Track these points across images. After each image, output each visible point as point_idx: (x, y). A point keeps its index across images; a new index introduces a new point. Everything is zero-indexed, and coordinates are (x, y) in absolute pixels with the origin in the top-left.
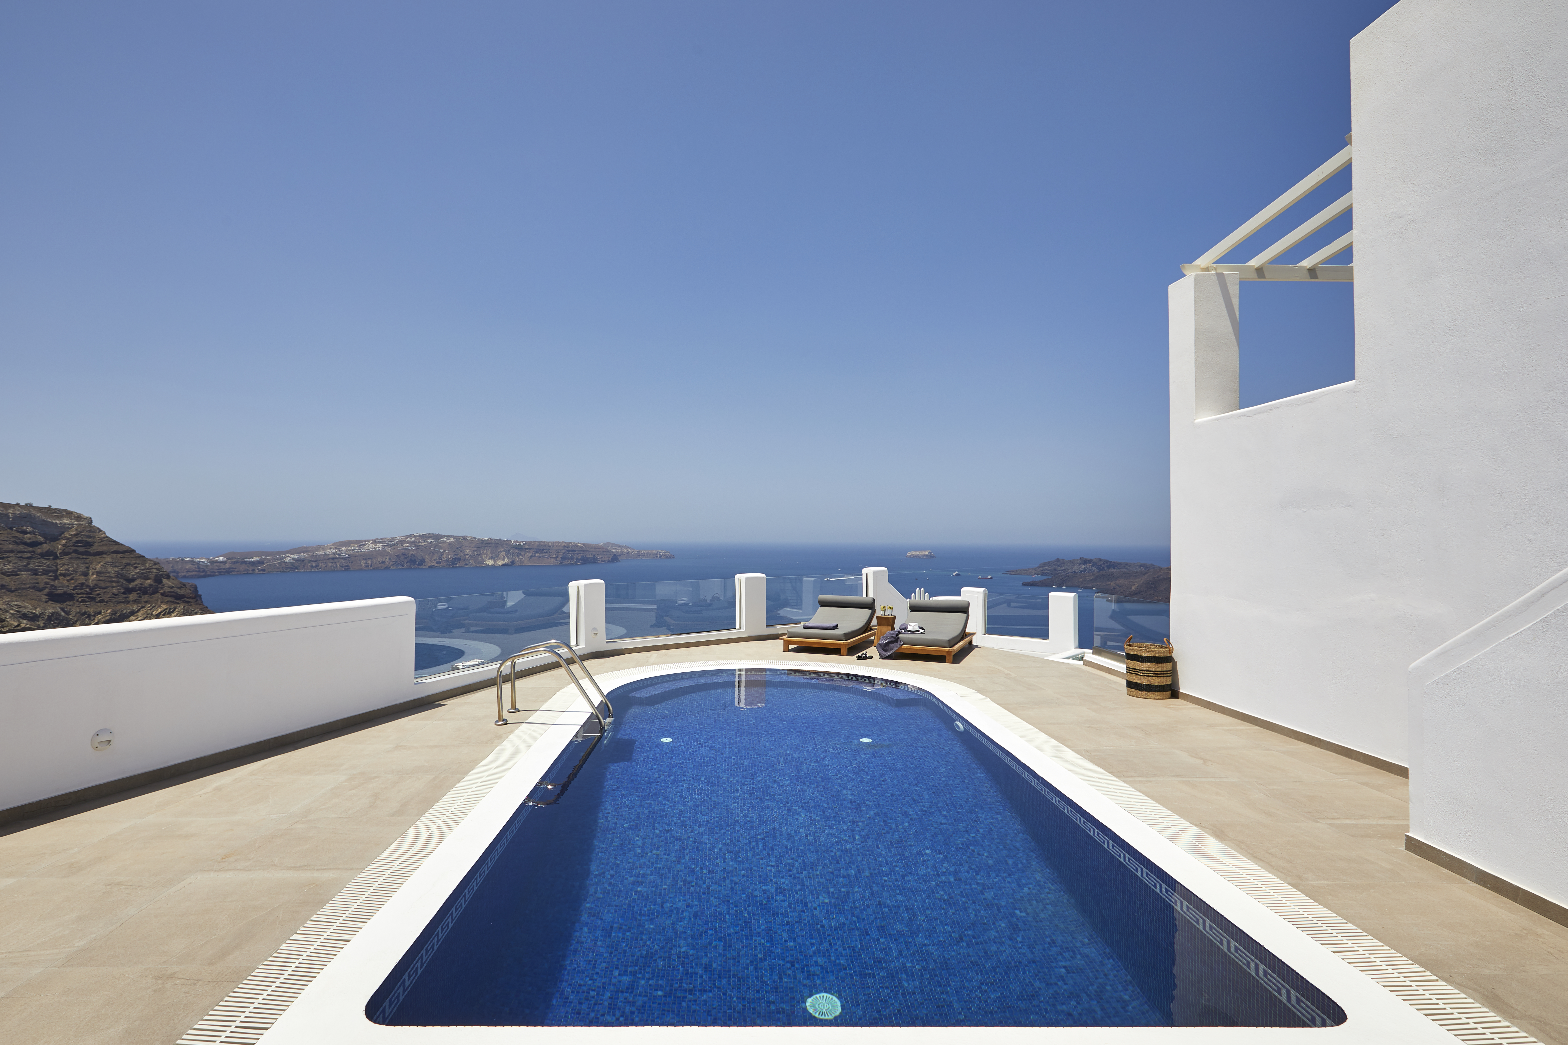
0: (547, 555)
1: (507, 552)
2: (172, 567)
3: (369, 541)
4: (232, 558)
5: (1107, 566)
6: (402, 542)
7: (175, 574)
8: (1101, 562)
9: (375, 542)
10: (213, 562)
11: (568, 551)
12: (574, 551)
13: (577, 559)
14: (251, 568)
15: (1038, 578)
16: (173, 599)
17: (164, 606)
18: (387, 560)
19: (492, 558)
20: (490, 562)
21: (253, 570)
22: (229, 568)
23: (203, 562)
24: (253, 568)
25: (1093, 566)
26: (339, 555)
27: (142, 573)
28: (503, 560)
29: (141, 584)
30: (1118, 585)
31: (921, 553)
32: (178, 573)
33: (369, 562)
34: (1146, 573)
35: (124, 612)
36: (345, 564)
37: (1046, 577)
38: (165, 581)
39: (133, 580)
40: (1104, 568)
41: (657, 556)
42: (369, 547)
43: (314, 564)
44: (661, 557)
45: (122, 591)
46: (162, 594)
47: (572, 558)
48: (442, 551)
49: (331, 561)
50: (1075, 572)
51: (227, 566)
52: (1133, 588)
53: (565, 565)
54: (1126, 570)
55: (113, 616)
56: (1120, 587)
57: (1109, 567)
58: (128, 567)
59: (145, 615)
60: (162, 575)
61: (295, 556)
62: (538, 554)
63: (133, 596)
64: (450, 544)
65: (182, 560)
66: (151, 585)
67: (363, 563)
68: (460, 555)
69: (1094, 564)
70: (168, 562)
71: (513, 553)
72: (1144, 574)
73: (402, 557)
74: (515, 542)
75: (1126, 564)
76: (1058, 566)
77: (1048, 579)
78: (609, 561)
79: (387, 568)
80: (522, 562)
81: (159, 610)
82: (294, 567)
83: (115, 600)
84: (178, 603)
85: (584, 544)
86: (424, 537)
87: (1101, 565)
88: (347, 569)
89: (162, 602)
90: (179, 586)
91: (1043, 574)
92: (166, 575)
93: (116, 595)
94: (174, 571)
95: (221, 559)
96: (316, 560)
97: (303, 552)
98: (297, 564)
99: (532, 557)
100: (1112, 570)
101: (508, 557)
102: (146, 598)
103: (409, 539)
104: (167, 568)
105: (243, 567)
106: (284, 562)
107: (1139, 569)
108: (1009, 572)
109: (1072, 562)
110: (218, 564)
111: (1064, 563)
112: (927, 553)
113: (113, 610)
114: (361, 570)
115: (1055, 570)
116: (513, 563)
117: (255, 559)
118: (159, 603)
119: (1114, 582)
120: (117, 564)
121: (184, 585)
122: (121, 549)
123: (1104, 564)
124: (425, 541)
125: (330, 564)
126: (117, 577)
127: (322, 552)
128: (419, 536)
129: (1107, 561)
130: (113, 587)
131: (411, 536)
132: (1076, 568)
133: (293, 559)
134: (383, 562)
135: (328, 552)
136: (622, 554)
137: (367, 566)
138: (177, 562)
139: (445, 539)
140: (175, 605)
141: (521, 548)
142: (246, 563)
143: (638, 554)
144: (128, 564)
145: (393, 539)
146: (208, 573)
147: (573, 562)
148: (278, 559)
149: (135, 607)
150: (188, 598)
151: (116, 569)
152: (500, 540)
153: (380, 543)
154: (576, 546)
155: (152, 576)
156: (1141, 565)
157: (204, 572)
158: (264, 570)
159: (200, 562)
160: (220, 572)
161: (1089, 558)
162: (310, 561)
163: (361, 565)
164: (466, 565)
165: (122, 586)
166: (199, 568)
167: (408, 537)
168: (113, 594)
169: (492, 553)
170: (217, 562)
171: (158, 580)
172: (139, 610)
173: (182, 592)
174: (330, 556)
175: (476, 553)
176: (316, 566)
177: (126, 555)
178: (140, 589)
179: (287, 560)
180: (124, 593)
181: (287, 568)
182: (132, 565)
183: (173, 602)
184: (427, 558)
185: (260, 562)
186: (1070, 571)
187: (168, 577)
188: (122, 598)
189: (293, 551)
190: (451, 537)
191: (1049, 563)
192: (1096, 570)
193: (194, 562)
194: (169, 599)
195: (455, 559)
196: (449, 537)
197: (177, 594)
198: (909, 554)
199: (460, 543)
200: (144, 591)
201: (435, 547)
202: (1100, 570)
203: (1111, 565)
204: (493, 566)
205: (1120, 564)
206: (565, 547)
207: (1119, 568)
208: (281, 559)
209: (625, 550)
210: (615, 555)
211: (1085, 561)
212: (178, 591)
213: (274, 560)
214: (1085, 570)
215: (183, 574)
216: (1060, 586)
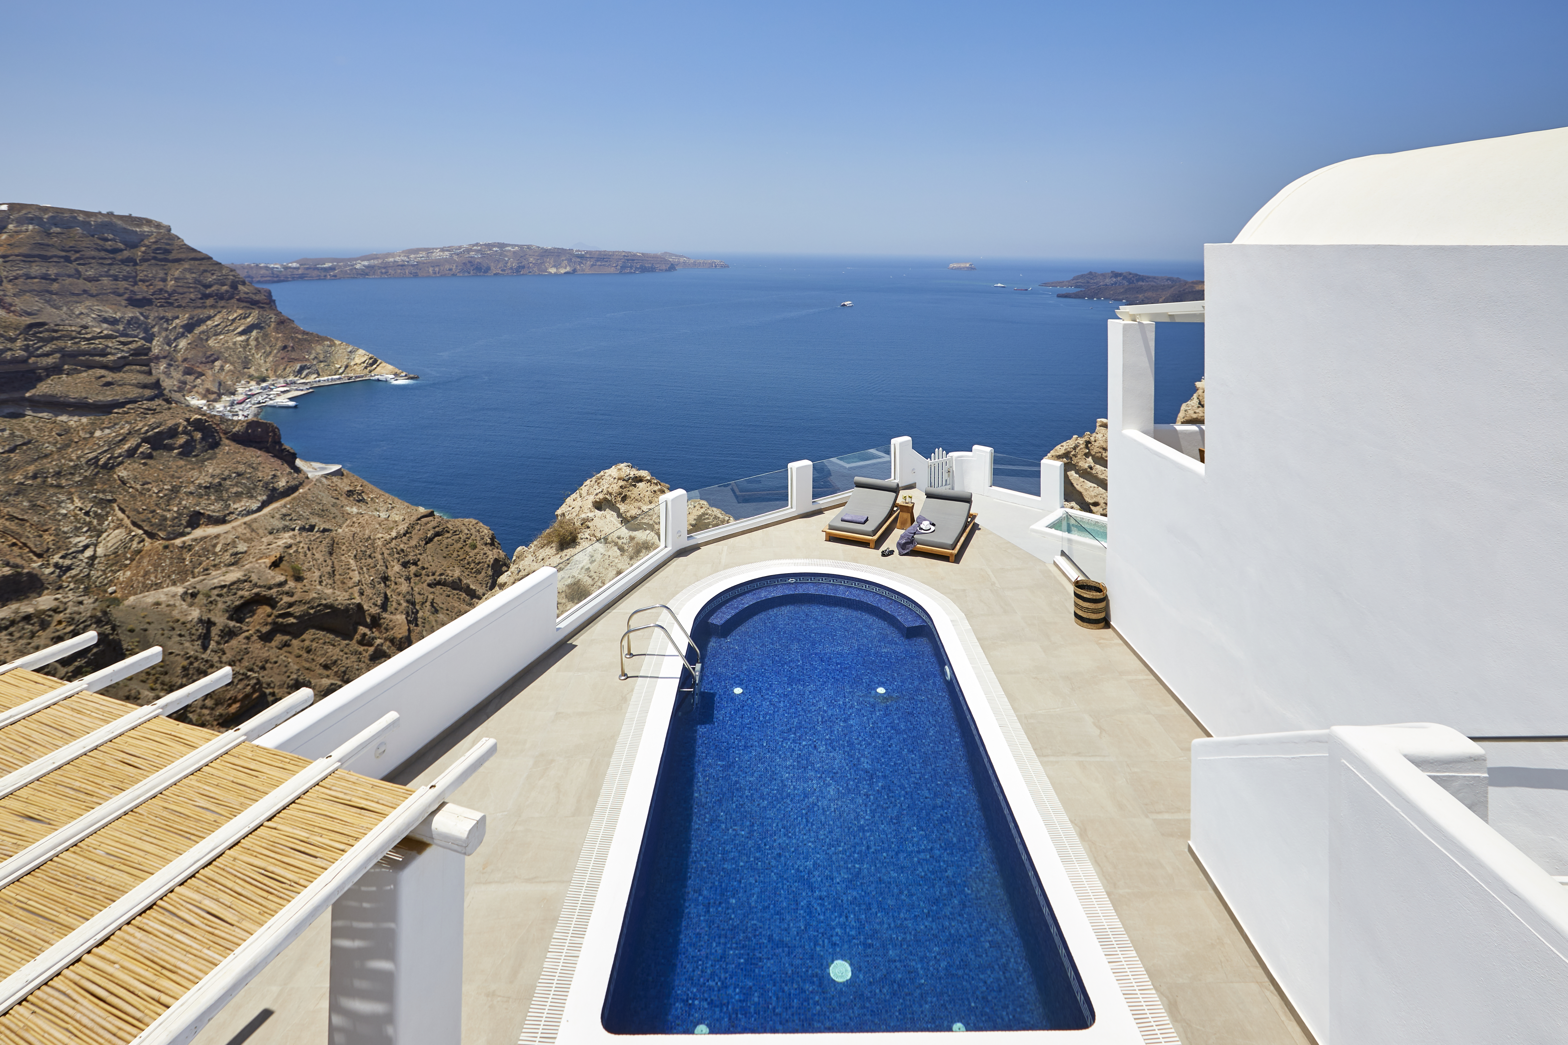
0: (607, 264)
1: (570, 260)
2: (247, 272)
3: (436, 249)
4: (305, 264)
5: (1136, 279)
6: (468, 250)
7: (249, 279)
8: (1131, 276)
9: (442, 250)
10: (286, 268)
11: (628, 260)
12: (633, 260)
13: (636, 268)
14: (323, 274)
15: (1072, 290)
16: (248, 305)
17: (240, 312)
18: (454, 267)
19: (554, 266)
20: (553, 270)
21: (325, 276)
22: (302, 274)
23: (277, 268)
24: (325, 274)
25: (1123, 279)
26: (408, 262)
27: (219, 280)
28: (566, 268)
29: (218, 290)
30: (1146, 298)
31: (962, 265)
32: (252, 278)
33: (437, 269)
35: (201, 316)
36: (413, 271)
37: (1079, 290)
38: (240, 287)
39: (210, 286)
40: (1133, 281)
41: (712, 266)
42: (437, 255)
43: (384, 271)
44: (716, 266)
45: (200, 296)
46: (238, 300)
47: (631, 267)
48: (506, 259)
49: (400, 268)
50: (1106, 285)
51: (300, 272)
52: (1161, 300)
53: (625, 273)
54: (1154, 284)
55: (191, 321)
57: (1138, 280)
58: (205, 274)
59: (222, 320)
60: (238, 281)
61: (366, 263)
62: (599, 263)
63: (210, 302)
64: (514, 252)
65: (257, 265)
66: (227, 291)
67: (431, 270)
68: (525, 263)
69: (1125, 278)
70: (243, 268)
71: (575, 262)
72: (1172, 284)
73: (469, 265)
74: (576, 251)
75: (1154, 278)
76: (1091, 279)
77: (1081, 291)
78: (666, 270)
79: (453, 275)
80: (583, 270)
81: (235, 315)
82: (364, 274)
83: (192, 305)
84: (253, 309)
85: (642, 254)
86: (489, 246)
87: (1130, 279)
88: (416, 275)
89: (238, 308)
90: (254, 292)
91: (1076, 287)
92: (242, 281)
93: (193, 300)
94: (249, 277)
95: (294, 265)
96: (386, 266)
97: (374, 259)
98: (367, 271)
99: (593, 265)
100: (1141, 283)
101: (570, 266)
102: (222, 303)
103: (475, 248)
104: (242, 274)
105: (316, 273)
106: (355, 268)
108: (1046, 284)
109: (1104, 275)
110: (291, 270)
111: (1096, 276)
112: (968, 265)
113: (190, 315)
114: (429, 277)
115: (1088, 282)
116: (574, 271)
117: (327, 265)
118: (235, 308)
119: (1142, 295)
120: (195, 271)
121: (259, 291)
122: (198, 256)
123: (1133, 277)
124: (490, 250)
125: (399, 271)
126: (195, 283)
127: (392, 260)
128: (485, 245)
129: (1137, 275)
130: (191, 293)
131: (477, 245)
132: (1108, 281)
133: (364, 266)
134: (450, 270)
135: (398, 259)
136: (679, 263)
137: (435, 273)
138: (251, 268)
139: (509, 248)
140: (251, 310)
141: (582, 258)
142: (318, 269)
143: (694, 264)
144: (205, 271)
145: (460, 248)
146: (282, 279)
147: (632, 271)
148: (349, 266)
149: (212, 312)
150: (263, 304)
151: (194, 275)
152: (563, 249)
153: (447, 251)
154: (635, 255)
155: (229, 282)
156: (1168, 279)
157: (278, 278)
158: (335, 276)
159: (274, 268)
160: (294, 278)
161: (1120, 272)
162: (380, 268)
163: (429, 272)
164: (530, 272)
165: (199, 291)
166: (273, 274)
167: (474, 245)
168: (191, 299)
169: (555, 261)
170: (290, 268)
171: (234, 286)
172: (215, 315)
173: (257, 298)
174: (400, 263)
175: (539, 261)
176: (386, 273)
177: (204, 262)
178: (217, 295)
179: (358, 266)
180: (201, 299)
181: (358, 274)
182: (209, 272)
183: (248, 307)
184: (492, 265)
185: (332, 269)
186: (1101, 283)
187: (244, 283)
188: (199, 303)
189: (363, 258)
190: (516, 245)
191: (1082, 276)
192: (1126, 283)
193: (269, 267)
194: (245, 304)
195: (519, 267)
196: (513, 246)
197: (252, 299)
198: (951, 266)
199: (524, 252)
200: (221, 297)
201: (500, 256)
202: (1130, 283)
203: (1141, 278)
204: (556, 274)
205: (1148, 277)
206: (625, 256)
207: (1148, 282)
208: (352, 266)
209: (682, 260)
210: (672, 264)
211: (1116, 275)
212: (254, 297)
213: (345, 266)
214: (1115, 283)
215: (258, 279)
216: (1091, 298)
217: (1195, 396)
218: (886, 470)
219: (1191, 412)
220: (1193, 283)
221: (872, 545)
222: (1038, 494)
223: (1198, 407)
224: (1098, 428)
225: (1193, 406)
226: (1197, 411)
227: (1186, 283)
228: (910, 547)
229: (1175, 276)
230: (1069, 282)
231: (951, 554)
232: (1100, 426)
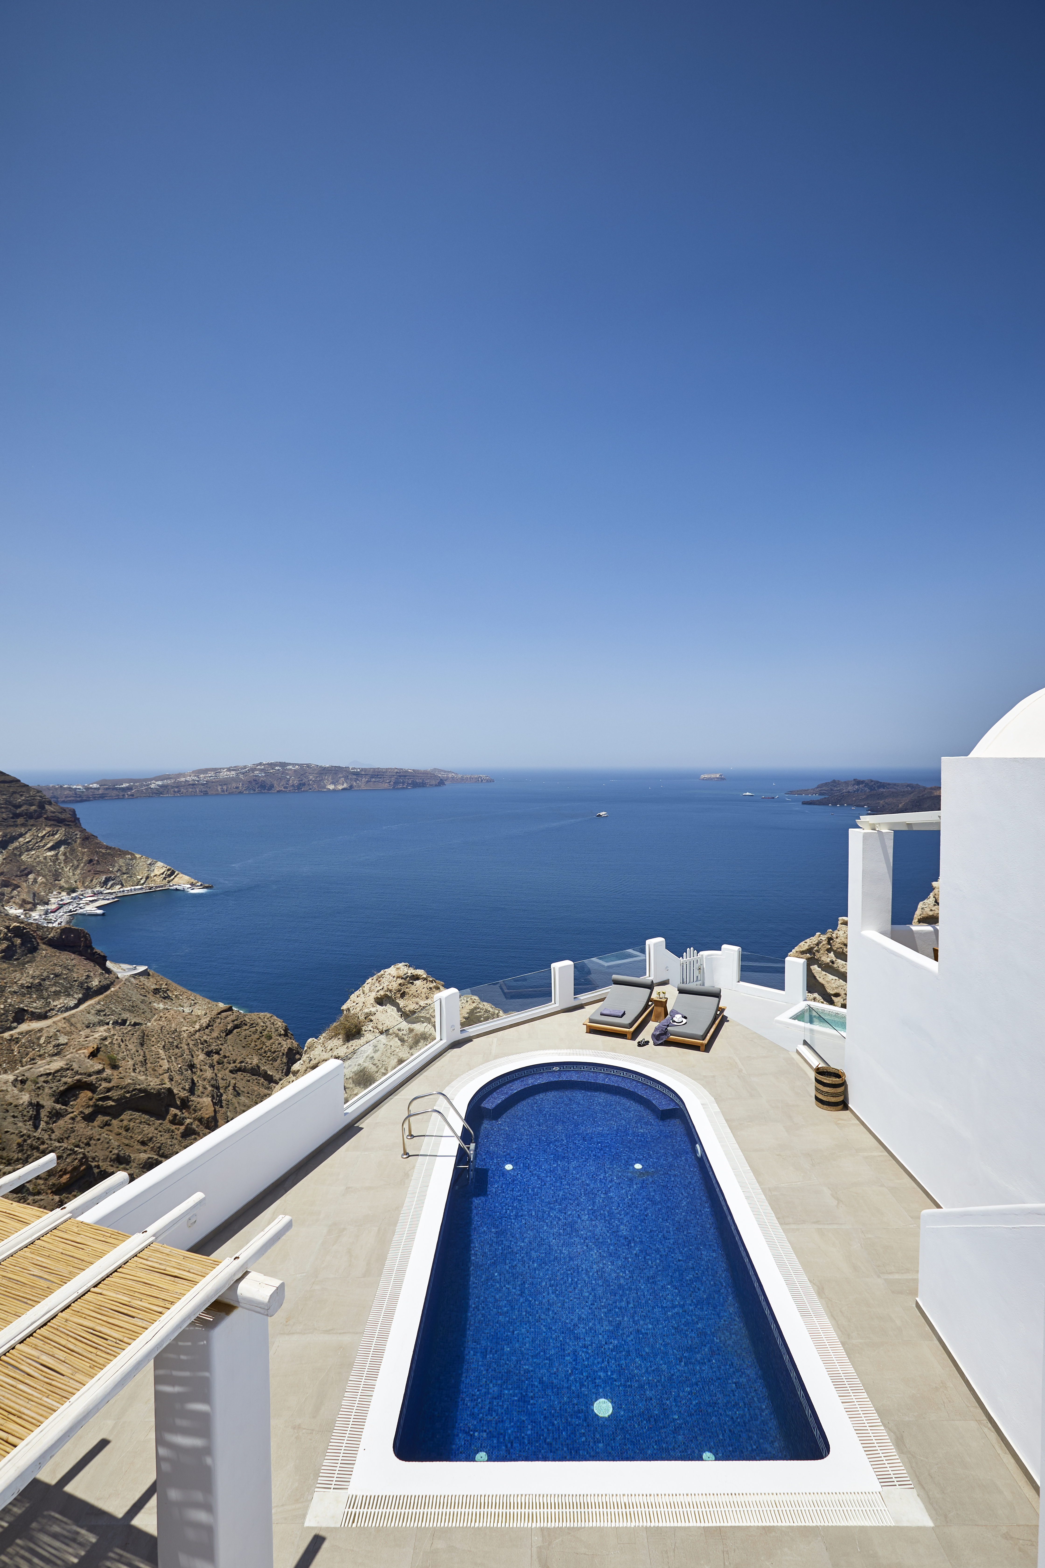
0: (381, 780)
1: (346, 778)
2: (53, 793)
3: (224, 769)
4: (104, 785)
5: (877, 786)
6: (253, 770)
7: (55, 799)
8: (873, 783)
9: (229, 770)
10: (88, 789)
11: (400, 776)
12: (405, 776)
13: (408, 783)
14: (121, 794)
15: (816, 797)
16: (55, 823)
17: (48, 829)
18: (241, 785)
19: (332, 783)
20: (331, 787)
21: (124, 795)
22: (103, 794)
23: (79, 789)
24: (123, 793)
25: (865, 786)
26: (198, 781)
27: (27, 800)
28: (343, 785)
29: (27, 810)
30: (886, 803)
31: (713, 776)
32: (58, 798)
33: (225, 787)
34: (912, 793)
35: (14, 834)
36: (203, 790)
37: (823, 797)
38: (47, 807)
39: (19, 806)
40: (875, 788)
41: (479, 780)
42: (224, 774)
43: (176, 790)
44: (482, 781)
45: (11, 816)
46: (46, 818)
47: (403, 783)
48: (288, 777)
49: (191, 787)
50: (849, 792)
51: (101, 792)
52: (900, 806)
53: (398, 789)
54: (894, 790)
55: (4, 838)
56: (889, 805)
57: (879, 787)
58: (14, 795)
59: (32, 837)
60: (44, 802)
61: (160, 783)
62: (374, 780)
63: (20, 821)
64: (295, 771)
65: (61, 787)
66: (35, 811)
67: (219, 788)
68: (305, 780)
69: (867, 785)
70: (49, 789)
71: (351, 779)
72: (910, 794)
73: (254, 783)
74: (352, 769)
75: (895, 785)
76: (835, 786)
77: (825, 798)
78: (436, 785)
79: (240, 793)
80: (359, 787)
81: (44, 832)
82: (159, 792)
83: (5, 824)
84: (60, 826)
85: (414, 770)
86: (272, 765)
87: (872, 786)
88: (206, 793)
89: (46, 826)
90: (60, 811)
91: (820, 794)
92: (48, 802)
93: (5, 820)
94: (54, 797)
95: (95, 786)
96: (178, 786)
97: (167, 779)
98: (161, 790)
99: (368, 782)
100: (882, 790)
101: (347, 782)
102: (32, 822)
103: (259, 767)
104: (48, 795)
105: (115, 793)
106: (150, 788)
107: (906, 789)
108: (791, 792)
109: (847, 783)
110: (92, 790)
111: (839, 784)
112: (718, 776)
113: (4, 833)
114: (217, 795)
115: (832, 790)
116: (351, 787)
117: (124, 785)
118: (44, 826)
119: (883, 801)
120: (5, 793)
121: (65, 810)
122: (7, 779)
123: (875, 784)
124: (273, 769)
125: (191, 790)
126: (6, 804)
127: (183, 779)
128: (268, 764)
129: (878, 782)
130: (3, 812)
131: (260, 764)
132: (850, 788)
133: (158, 785)
134: (237, 788)
135: (188, 778)
136: (447, 779)
137: (223, 791)
138: (56, 789)
139: (290, 767)
140: (58, 828)
141: (358, 774)
142: (116, 789)
143: (462, 779)
144: (14, 793)
145: (245, 767)
146: (84, 798)
147: (405, 786)
148: (145, 786)
149: (23, 830)
150: (68, 822)
151: (4, 797)
152: (339, 767)
153: (233, 770)
154: (407, 771)
155: (36, 802)
156: (908, 786)
157: (81, 797)
158: (132, 795)
159: (76, 788)
160: (95, 797)
161: (862, 779)
162: (173, 787)
163: (218, 791)
164: (310, 789)
165: (10, 811)
166: (76, 794)
167: (258, 765)
168: (3, 819)
169: (332, 779)
170: (91, 788)
171: (41, 806)
172: (26, 833)
173: (63, 816)
174: (191, 783)
175: (318, 779)
176: (179, 792)
177: (13, 784)
178: (26, 814)
179: (153, 786)
180: (12, 818)
181: (153, 793)
182: (18, 793)
183: (56, 825)
184: (275, 783)
185: (129, 789)
186: (846, 790)
187: (50, 803)
188: (11, 821)
189: (157, 779)
190: (296, 764)
191: (826, 784)
192: (868, 790)
193: (72, 788)
194: (52, 822)
195: (300, 784)
196: (294, 765)
197: (59, 818)
198: (702, 776)
199: (304, 770)
200: (30, 816)
201: (282, 774)
202: (871, 790)
203: (882, 785)
204: (334, 790)
205: (889, 784)
206: (397, 772)
207: (888, 788)
208: (147, 785)
209: (450, 775)
210: (441, 780)
211: (858, 782)
212: (60, 815)
213: (141, 786)
214: (858, 790)
215: (62, 800)
216: (834, 804)
217: (932, 895)
218: (641, 969)
219: (927, 910)
220: (931, 788)
221: (629, 1036)
222: (783, 989)
223: (935, 905)
224: (840, 926)
225: (929, 904)
226: (933, 909)
227: (925, 788)
228: (664, 1038)
229: (914, 783)
230: (813, 789)
231: (702, 1044)
232: (842, 924)
